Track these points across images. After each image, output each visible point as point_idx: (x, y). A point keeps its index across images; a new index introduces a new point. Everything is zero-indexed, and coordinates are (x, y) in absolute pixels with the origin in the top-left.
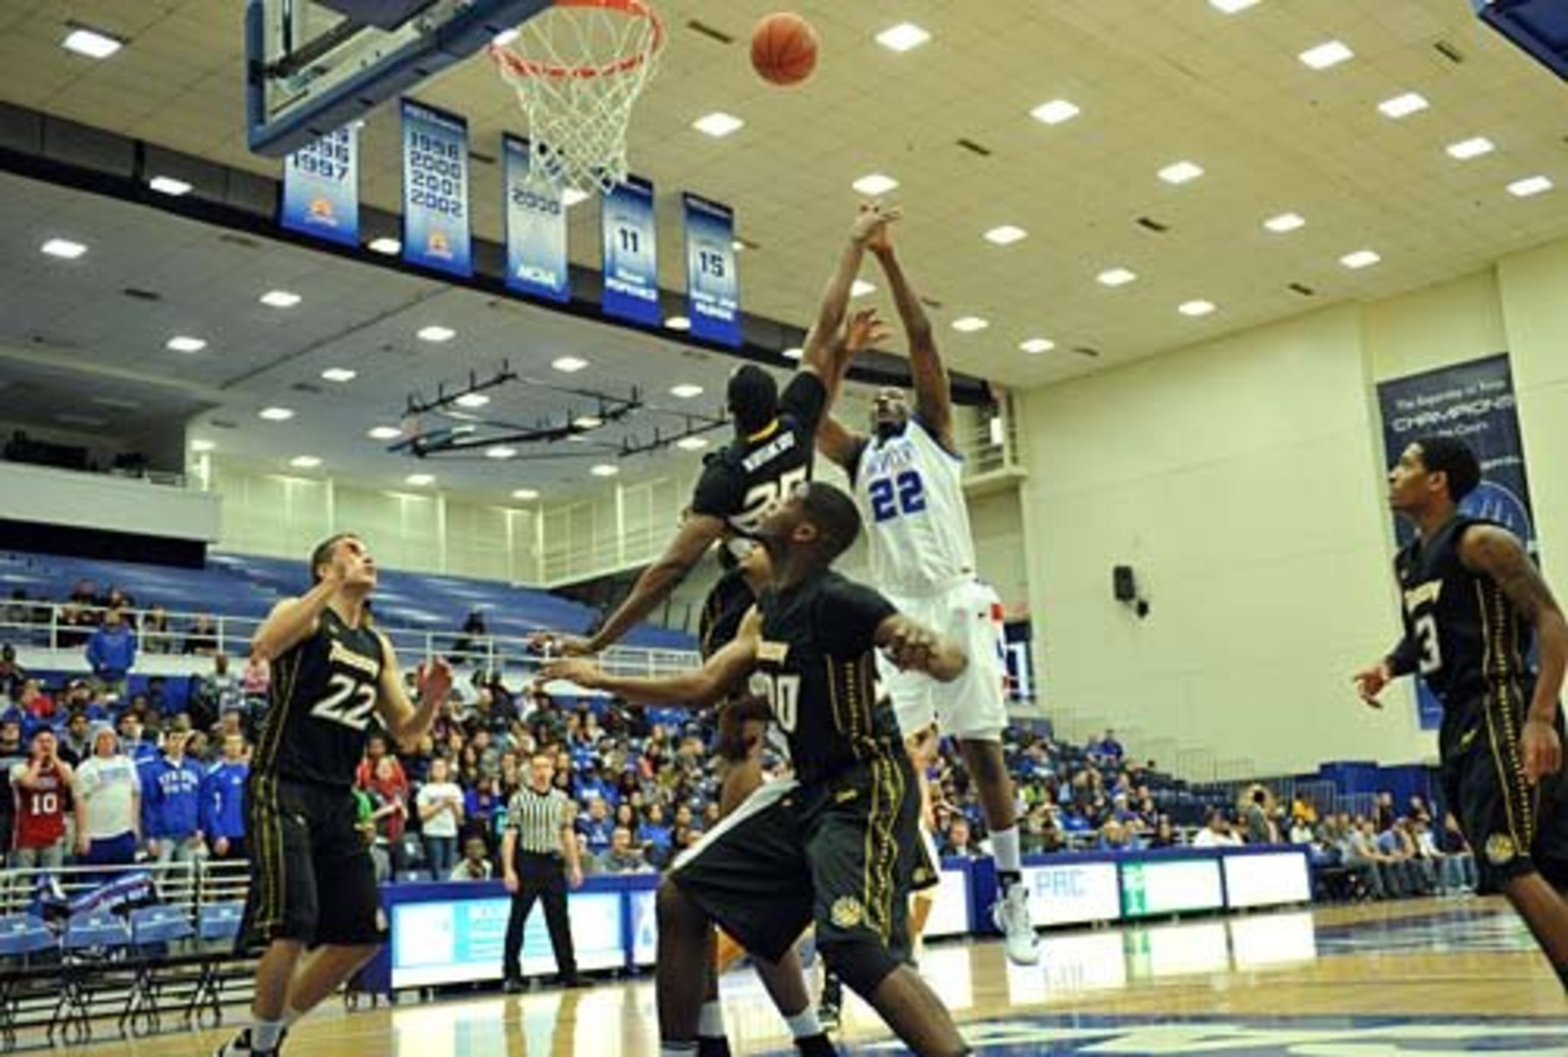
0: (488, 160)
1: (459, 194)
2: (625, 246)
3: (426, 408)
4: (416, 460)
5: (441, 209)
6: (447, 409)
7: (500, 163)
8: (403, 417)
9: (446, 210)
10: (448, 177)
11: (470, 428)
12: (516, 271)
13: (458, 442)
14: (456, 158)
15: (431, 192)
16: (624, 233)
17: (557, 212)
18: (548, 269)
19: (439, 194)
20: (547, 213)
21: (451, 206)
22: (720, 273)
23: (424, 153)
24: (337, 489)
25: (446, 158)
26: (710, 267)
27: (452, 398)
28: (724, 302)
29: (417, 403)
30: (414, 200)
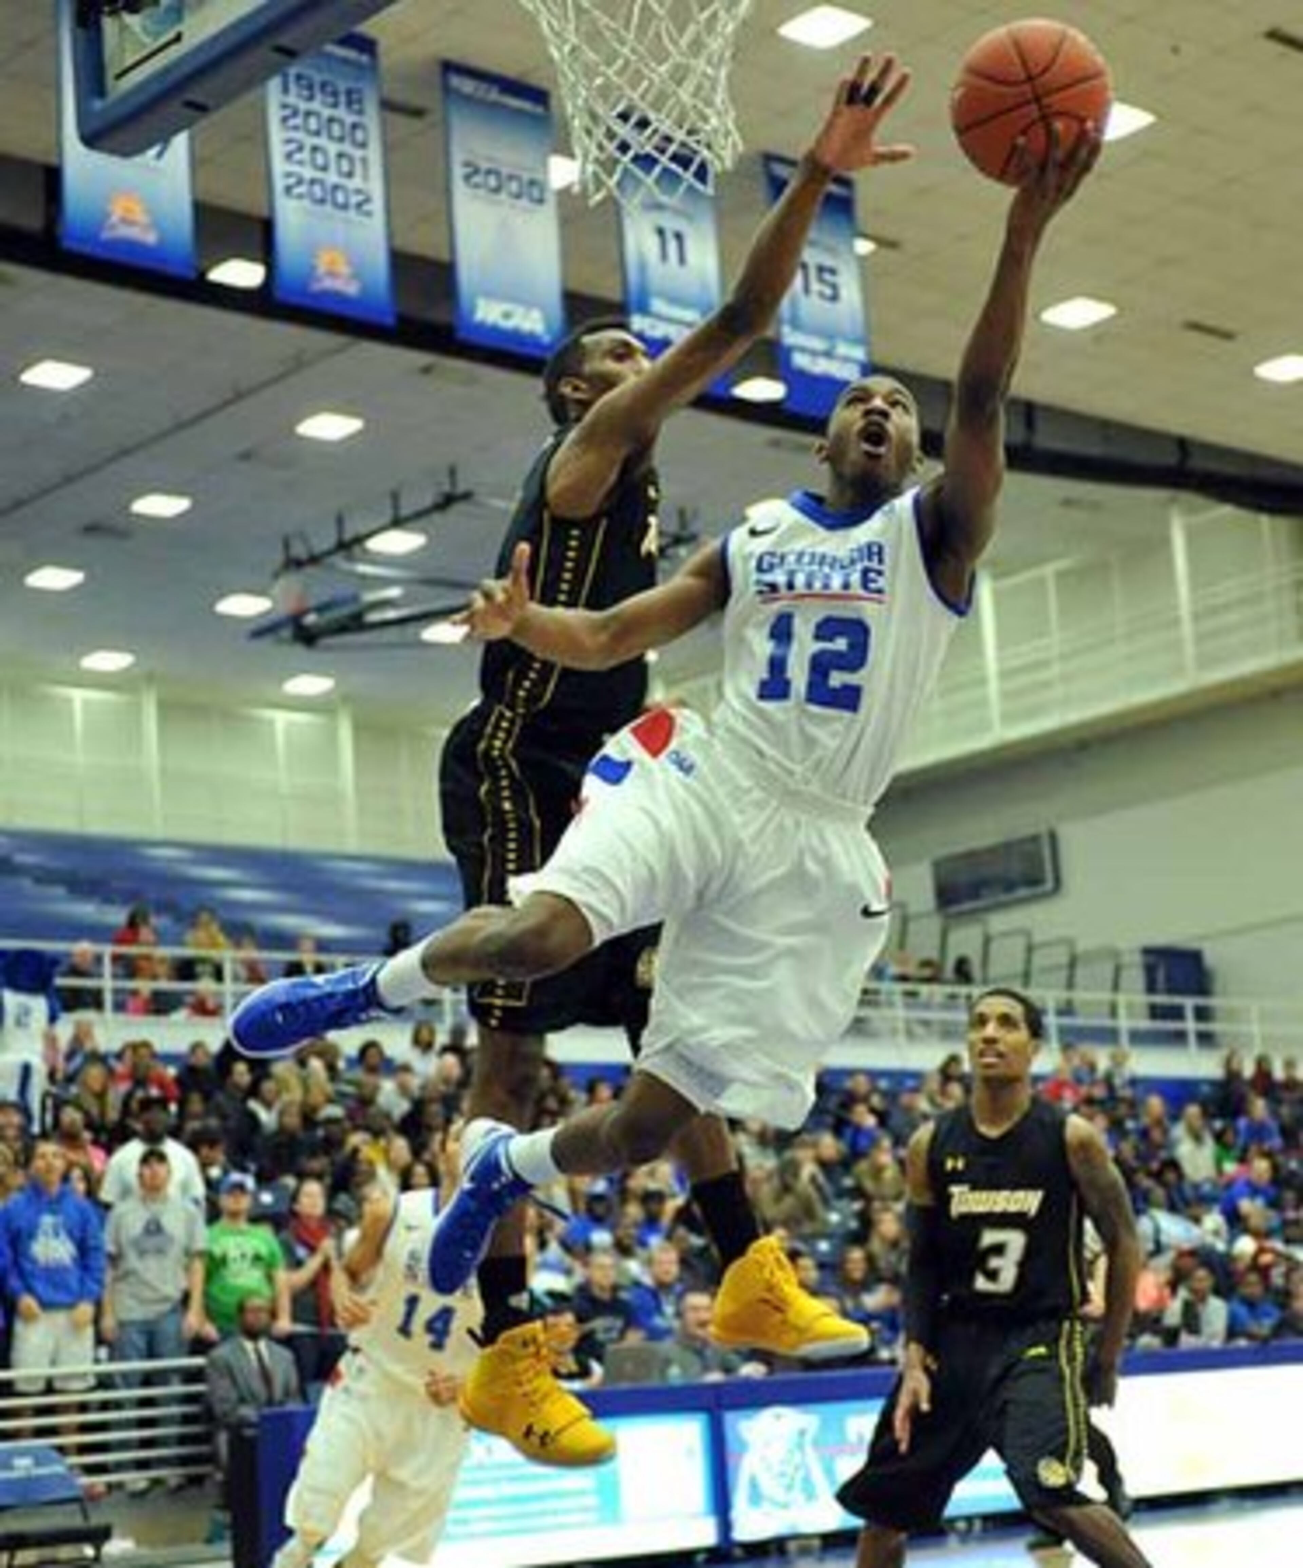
0: (418, 113)
1: (366, 177)
2: (664, 256)
3: (314, 560)
4: (299, 651)
5: (336, 205)
6: (351, 559)
7: (435, 117)
8: (276, 576)
9: (345, 207)
10: (347, 147)
11: (394, 592)
12: (472, 310)
13: (374, 617)
14: (360, 112)
15: (319, 175)
16: (661, 232)
17: (541, 201)
18: (529, 304)
19: (332, 178)
20: (524, 202)
21: (354, 199)
22: (834, 298)
23: (303, 106)
24: (165, 709)
25: (341, 112)
26: (815, 286)
27: (360, 540)
28: (842, 349)
29: (299, 551)
30: (288, 189)
